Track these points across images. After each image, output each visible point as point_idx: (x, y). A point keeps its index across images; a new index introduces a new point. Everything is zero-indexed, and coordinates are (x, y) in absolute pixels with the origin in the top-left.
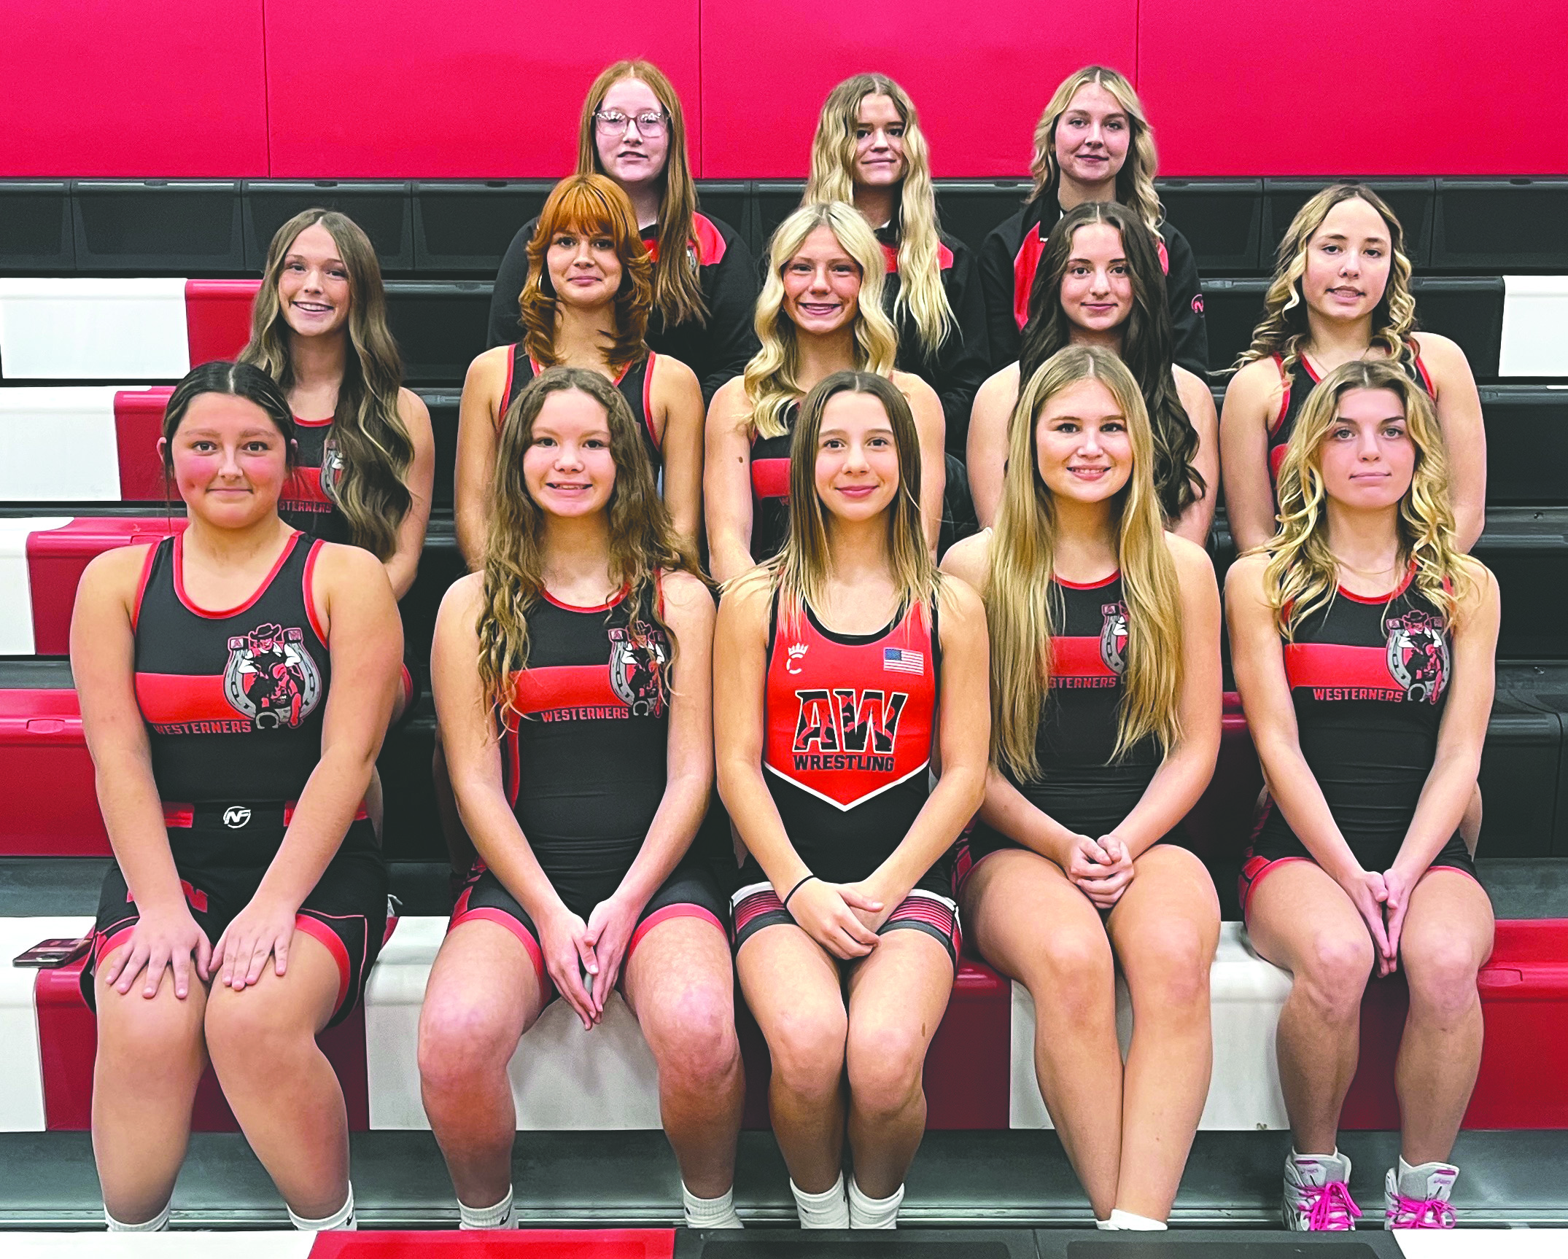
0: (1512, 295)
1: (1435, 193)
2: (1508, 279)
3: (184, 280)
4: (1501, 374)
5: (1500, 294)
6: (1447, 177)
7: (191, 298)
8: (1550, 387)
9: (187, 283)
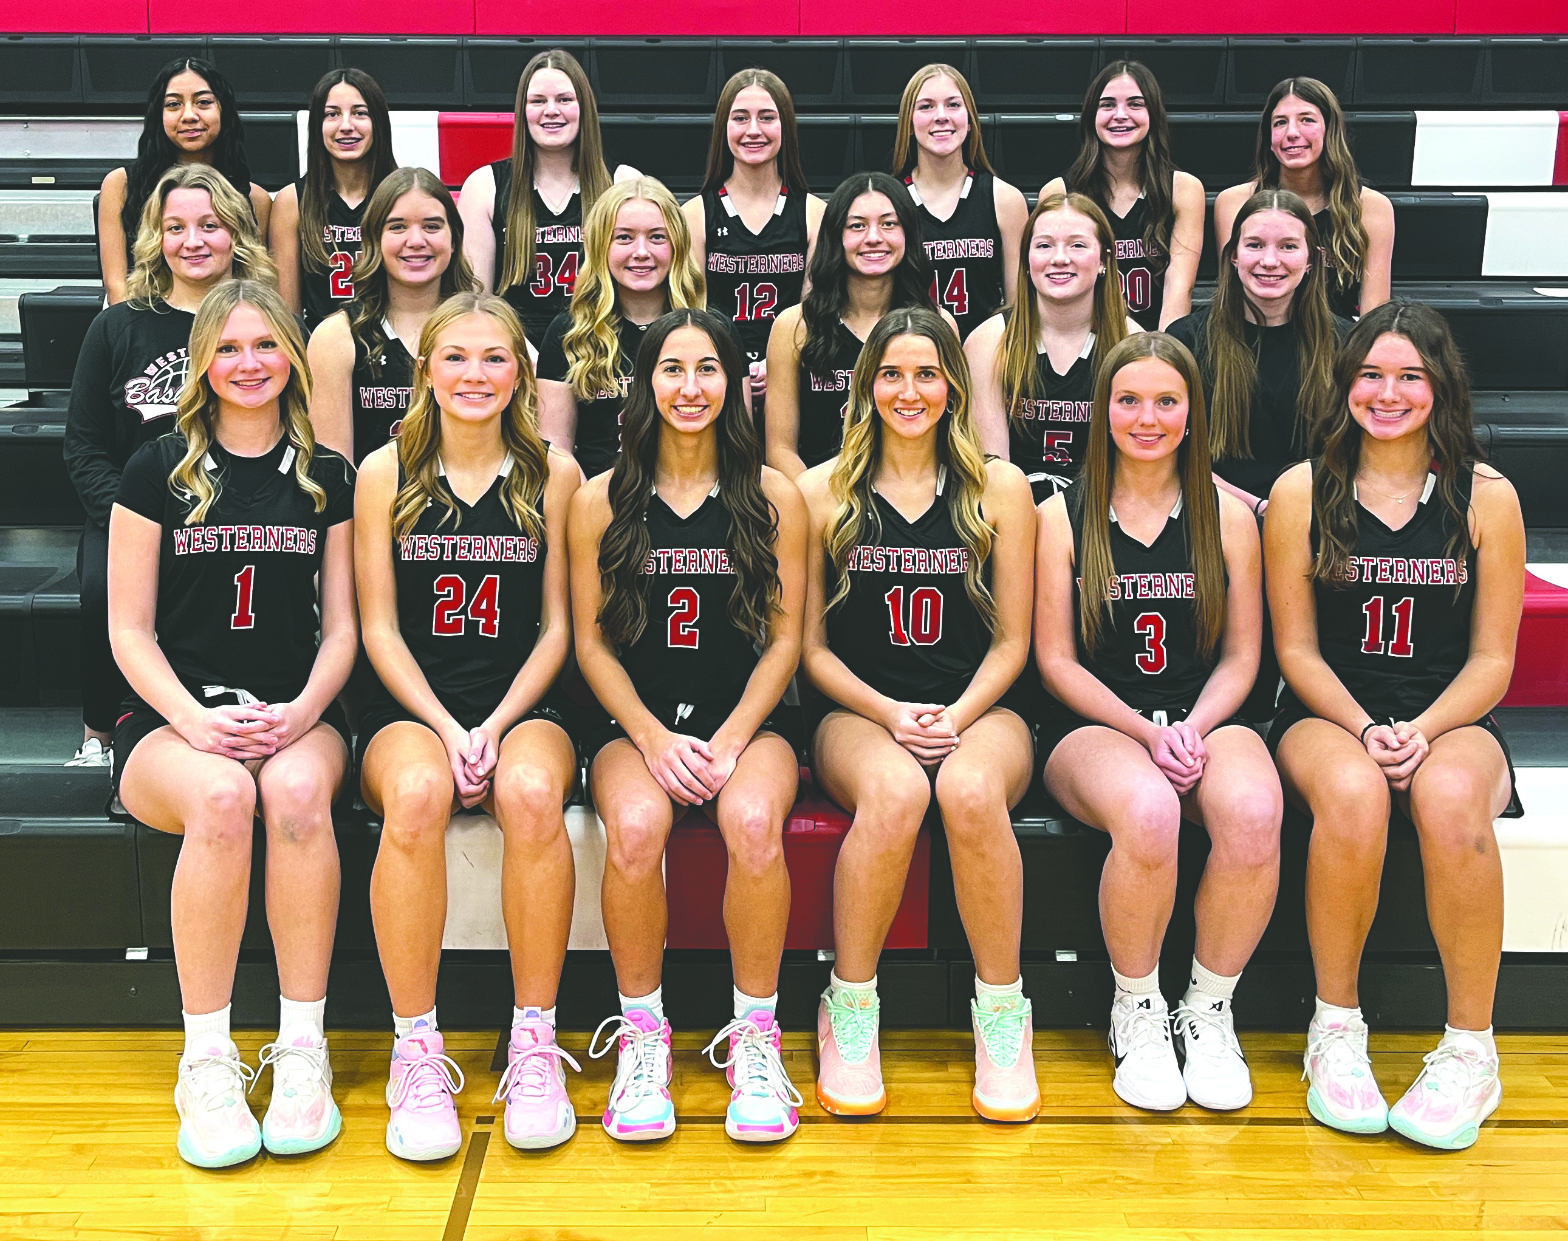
0: (1421, 126)
2: (1420, 115)
3: (437, 113)
4: (1413, 184)
5: (1413, 125)
7: (442, 126)
8: (1455, 193)
9: (440, 117)
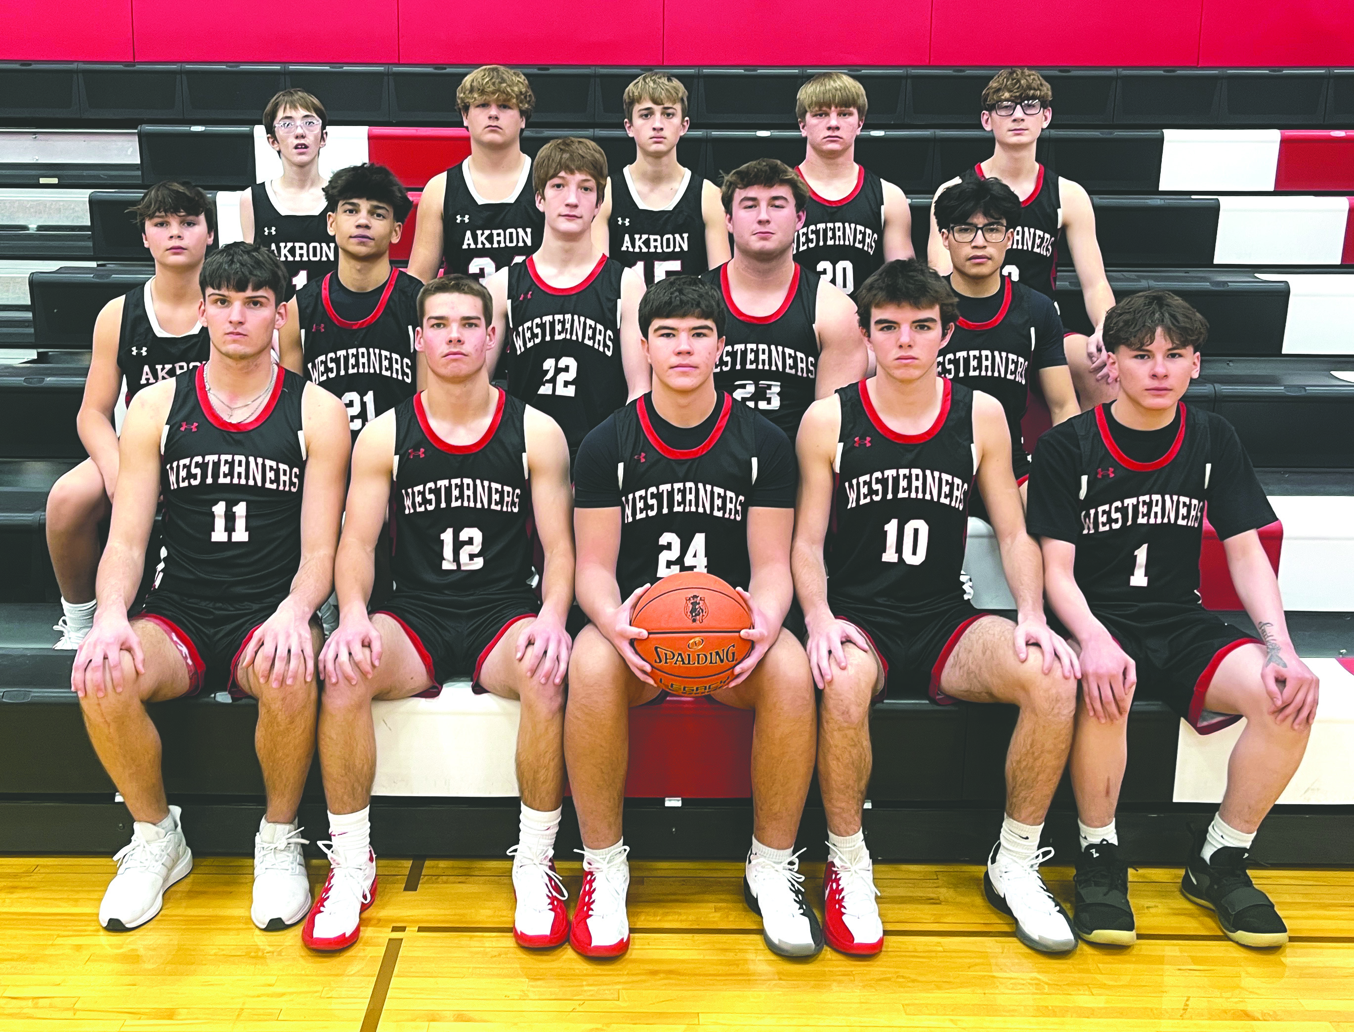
0: (1168, 141)
1: (1117, 78)
2: (1167, 132)
3: (367, 127)
4: (1160, 189)
5: (1161, 141)
6: (1125, 67)
7: (371, 138)
8: (1193, 197)
